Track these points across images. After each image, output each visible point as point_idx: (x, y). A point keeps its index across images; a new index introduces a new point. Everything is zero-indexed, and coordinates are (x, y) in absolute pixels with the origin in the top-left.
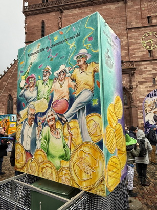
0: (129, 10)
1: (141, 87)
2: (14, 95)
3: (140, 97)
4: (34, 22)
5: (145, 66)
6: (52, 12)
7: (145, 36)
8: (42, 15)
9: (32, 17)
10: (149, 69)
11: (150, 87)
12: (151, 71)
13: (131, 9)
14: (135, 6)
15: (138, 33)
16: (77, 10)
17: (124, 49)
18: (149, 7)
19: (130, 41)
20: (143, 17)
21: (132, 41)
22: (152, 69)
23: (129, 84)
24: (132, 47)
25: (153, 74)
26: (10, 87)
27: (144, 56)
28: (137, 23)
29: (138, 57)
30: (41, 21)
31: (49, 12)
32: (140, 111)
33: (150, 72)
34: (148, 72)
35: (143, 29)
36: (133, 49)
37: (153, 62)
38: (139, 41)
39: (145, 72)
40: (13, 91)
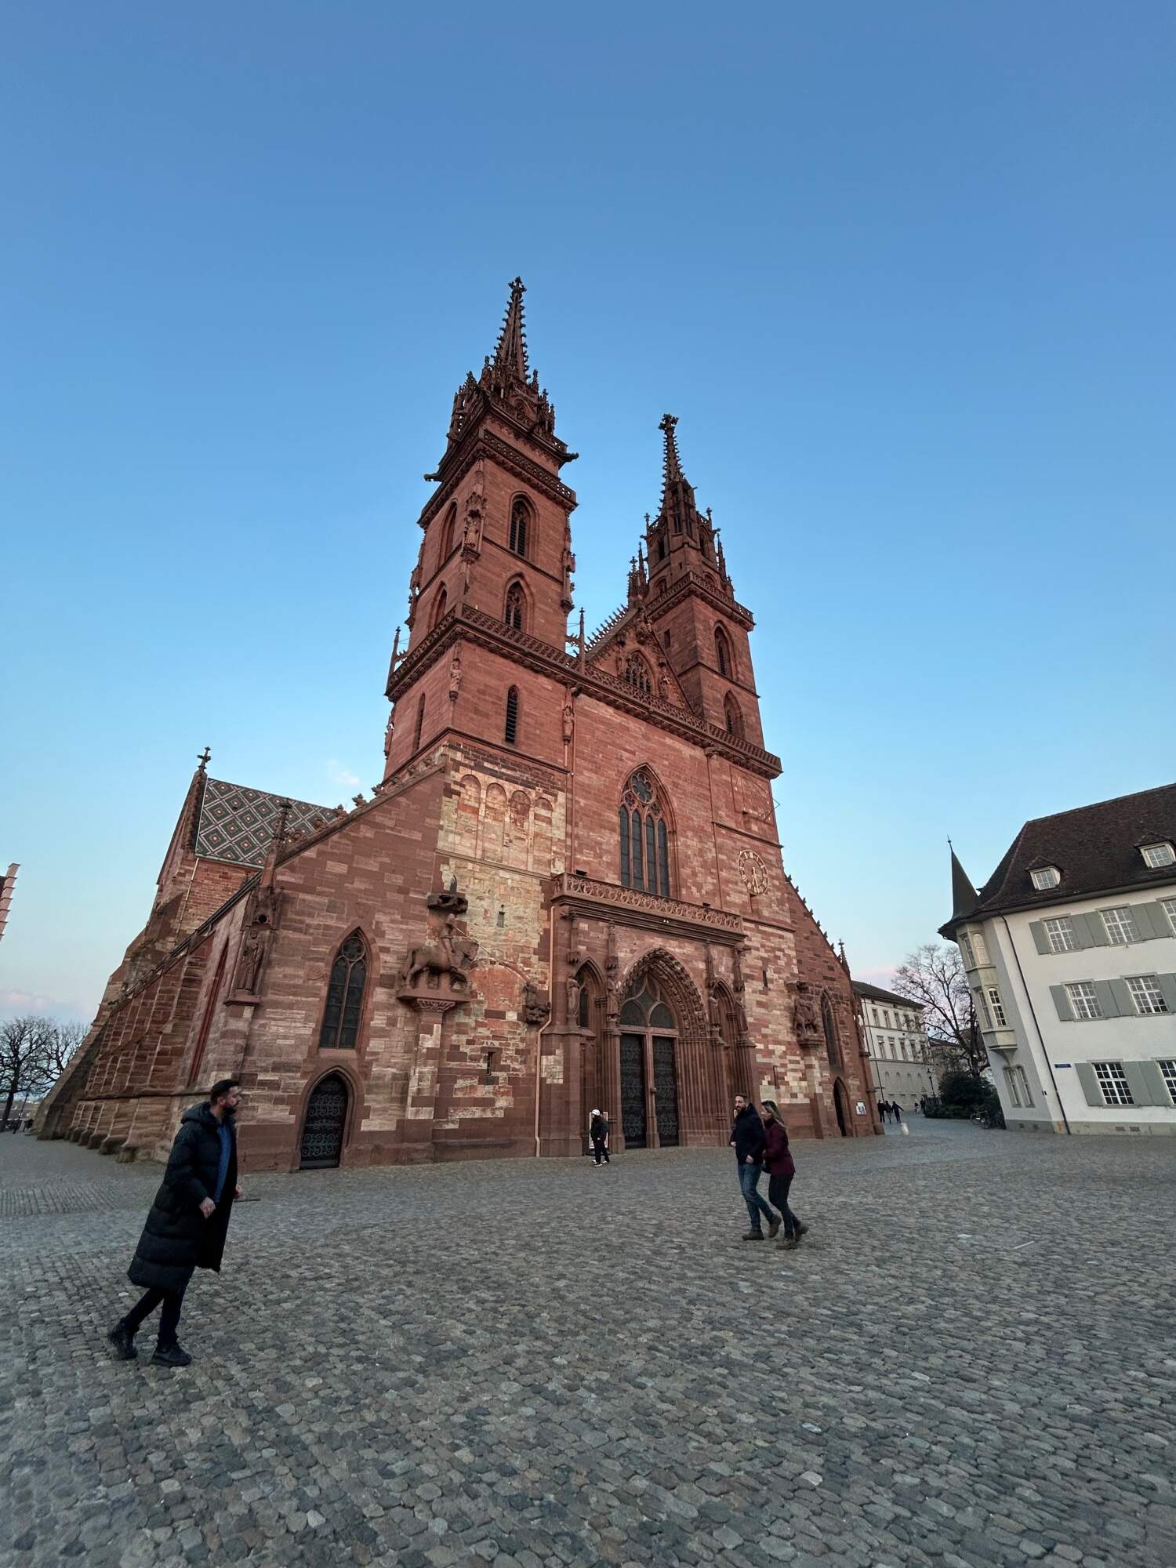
0: (715, 777)
4: (488, 673)
5: (749, 934)
6: (547, 676)
7: (743, 855)
8: (512, 665)
9: (478, 650)
10: (755, 944)
11: (760, 992)
12: (757, 949)
13: (718, 778)
14: (722, 773)
15: (732, 844)
16: (611, 710)
17: (711, 873)
18: (744, 791)
19: (720, 856)
20: (737, 808)
21: (723, 857)
22: (759, 945)
23: (732, 976)
24: (723, 874)
25: (762, 958)
26: (367, 891)
27: (744, 905)
28: (730, 817)
29: (735, 905)
30: (509, 683)
31: (537, 672)
33: (756, 953)
34: (753, 952)
35: (738, 836)
36: (728, 881)
37: (761, 928)
38: (734, 864)
39: (751, 950)
40: (379, 917)
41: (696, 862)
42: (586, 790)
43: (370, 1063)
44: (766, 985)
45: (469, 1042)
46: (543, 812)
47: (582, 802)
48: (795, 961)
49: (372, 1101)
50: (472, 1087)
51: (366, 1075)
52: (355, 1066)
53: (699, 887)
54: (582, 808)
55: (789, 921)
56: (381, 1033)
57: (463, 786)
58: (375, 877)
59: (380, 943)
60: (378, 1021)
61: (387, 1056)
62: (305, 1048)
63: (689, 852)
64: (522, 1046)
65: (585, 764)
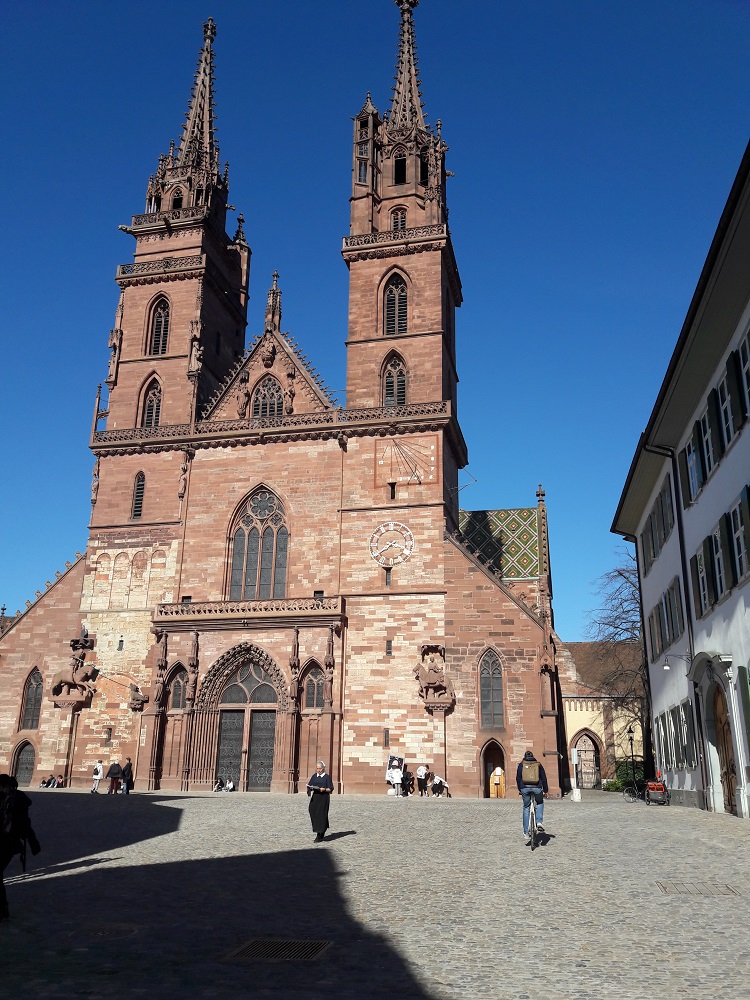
0: (349, 462)
1: (358, 661)
2: (47, 668)
3: (354, 688)
4: (119, 472)
5: (372, 608)
6: (166, 451)
7: (379, 530)
8: (139, 456)
9: (113, 459)
10: (380, 617)
11: (379, 661)
12: (384, 620)
13: (353, 461)
14: (362, 453)
15: (365, 523)
16: (228, 450)
17: (329, 561)
18: (394, 460)
19: (344, 541)
20: (380, 482)
21: (349, 540)
22: (386, 617)
23: (326, 654)
24: (348, 557)
25: (387, 629)
26: (40, 645)
27: (371, 581)
28: (365, 496)
29: (358, 583)
31: (158, 452)
32: (350, 723)
33: (381, 625)
34: (377, 625)
35: (375, 513)
36: (350, 563)
37: (391, 598)
38: (364, 544)
39: (370, 623)
40: (46, 658)
41: (311, 557)
42: (196, 530)
43: (41, 737)
44: (389, 653)
45: (96, 723)
46: (158, 560)
47: (192, 542)
48: (442, 623)
49: (42, 755)
50: (96, 748)
51: (39, 743)
52: (34, 738)
53: (311, 578)
54: (193, 546)
55: (441, 582)
56: (48, 721)
57: (100, 563)
58: (45, 636)
59: (46, 673)
60: (45, 714)
61: (50, 732)
62: (12, 730)
63: (304, 549)
64: (130, 724)
65: (197, 509)
